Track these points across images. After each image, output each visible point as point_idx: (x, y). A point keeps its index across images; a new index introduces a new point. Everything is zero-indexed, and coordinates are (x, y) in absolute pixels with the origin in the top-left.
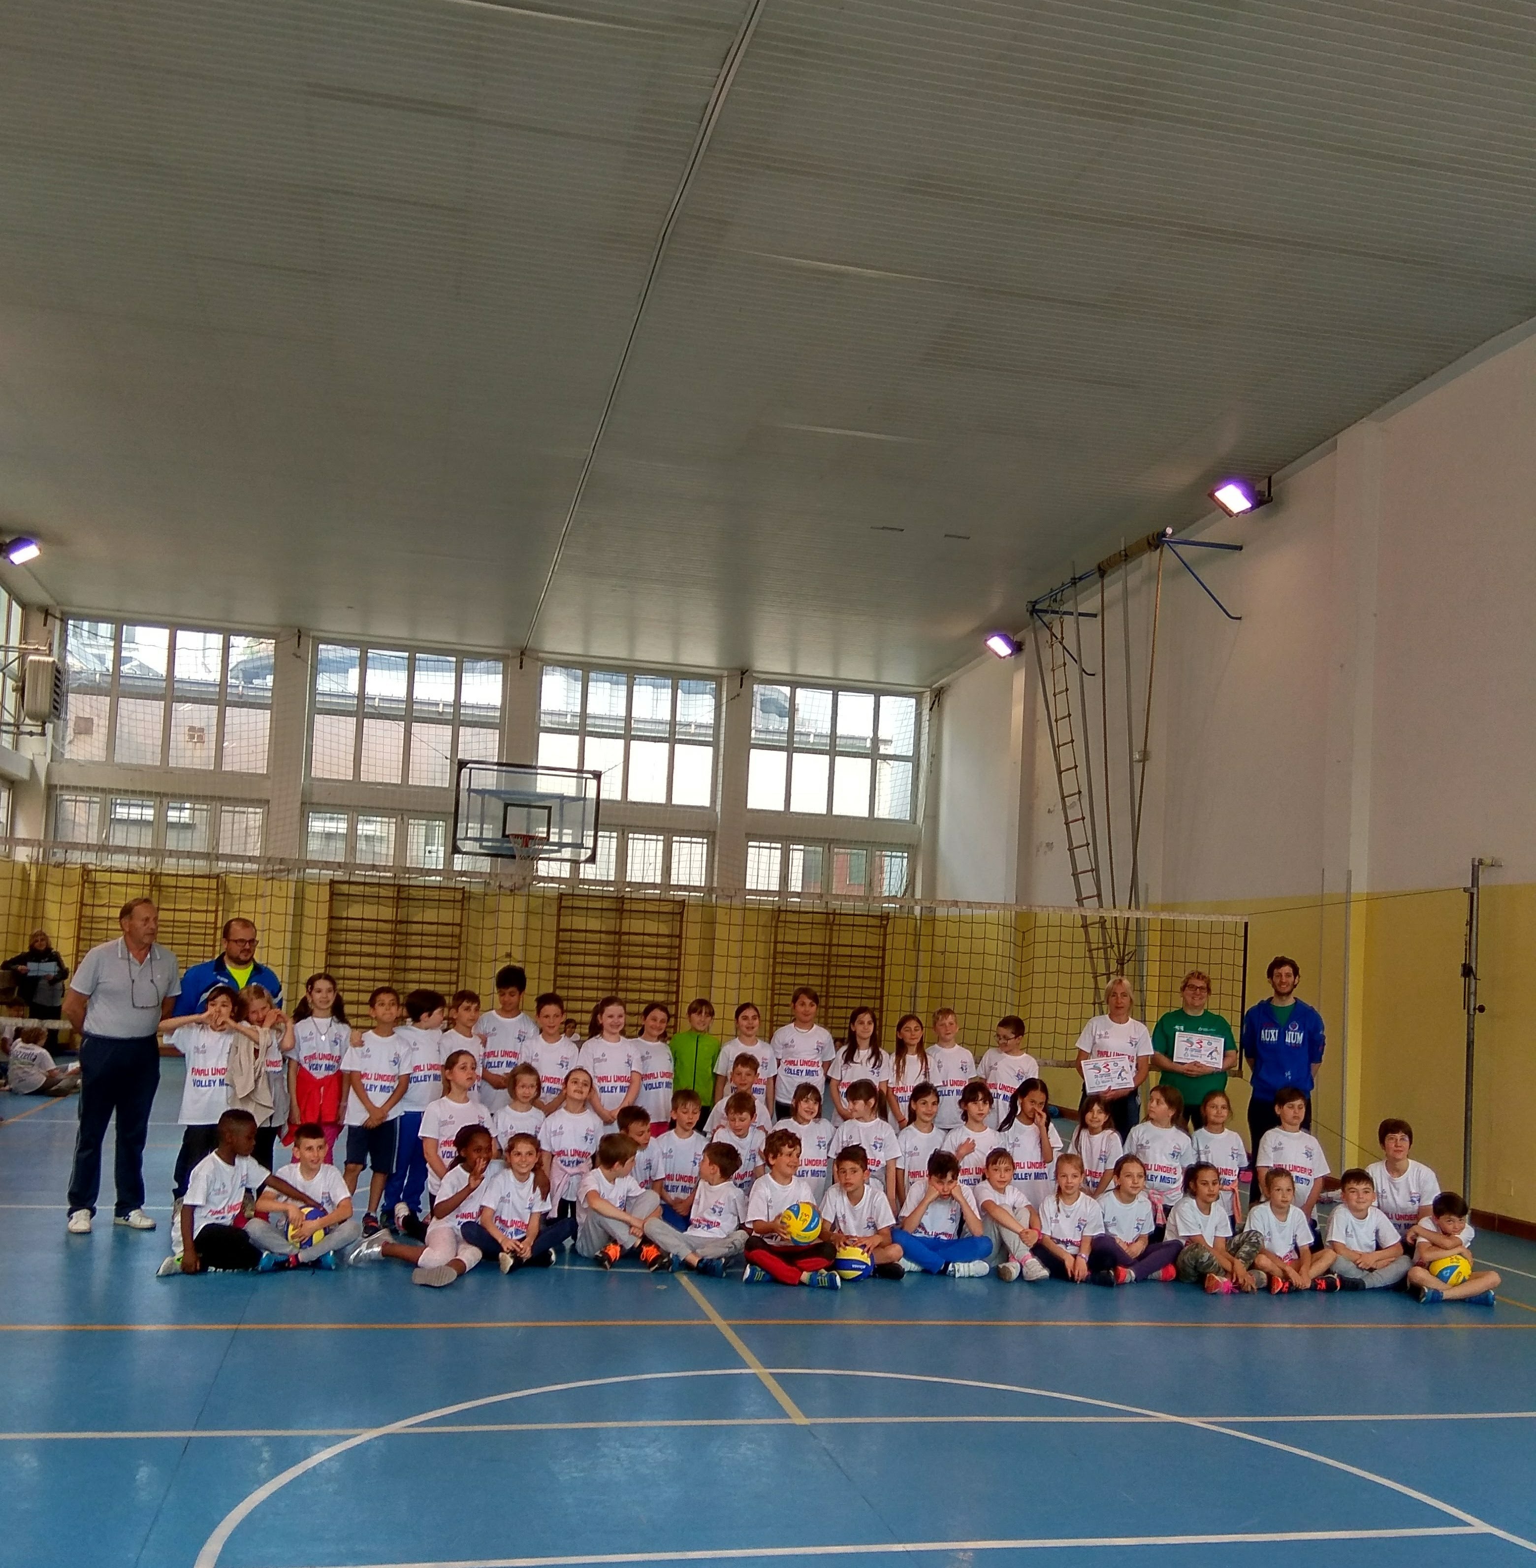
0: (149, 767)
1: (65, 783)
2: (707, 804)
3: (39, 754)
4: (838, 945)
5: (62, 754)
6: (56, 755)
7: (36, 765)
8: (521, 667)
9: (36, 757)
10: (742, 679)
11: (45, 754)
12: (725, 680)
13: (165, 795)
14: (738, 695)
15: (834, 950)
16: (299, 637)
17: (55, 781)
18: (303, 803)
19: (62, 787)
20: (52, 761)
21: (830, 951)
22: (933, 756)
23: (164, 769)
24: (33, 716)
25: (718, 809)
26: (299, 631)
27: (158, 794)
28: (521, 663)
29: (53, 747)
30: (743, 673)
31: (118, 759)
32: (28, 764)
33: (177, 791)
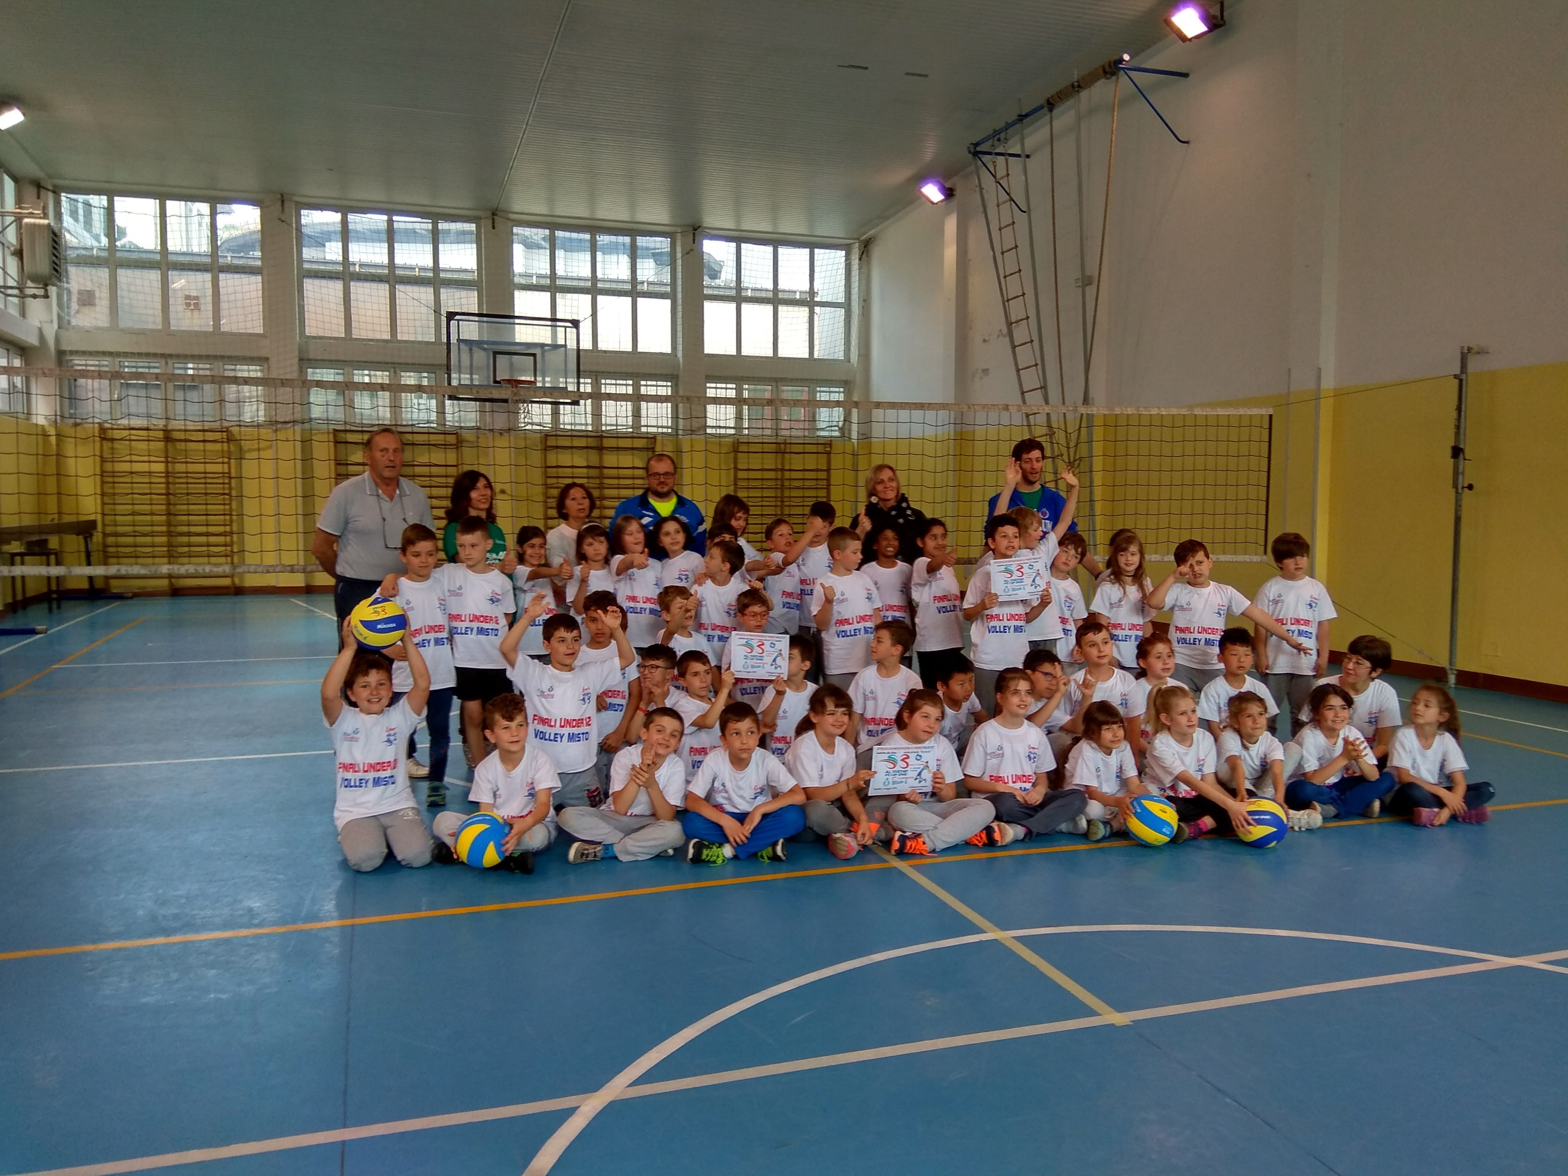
0: (151, 330)
1: (75, 348)
2: (668, 350)
3: (46, 322)
4: (790, 470)
5: (69, 322)
6: (63, 323)
7: (44, 333)
8: (494, 227)
9: (44, 325)
10: (694, 236)
11: (52, 322)
12: (679, 236)
13: (170, 356)
14: (692, 250)
15: (787, 475)
16: (283, 202)
17: (65, 347)
18: (301, 360)
19: (72, 353)
20: (59, 327)
21: (783, 475)
22: (865, 301)
23: (166, 330)
24: (35, 279)
25: (680, 354)
26: (282, 195)
27: (163, 355)
28: (493, 223)
29: (59, 314)
30: (695, 230)
31: (122, 325)
32: (36, 331)
33: (181, 352)
